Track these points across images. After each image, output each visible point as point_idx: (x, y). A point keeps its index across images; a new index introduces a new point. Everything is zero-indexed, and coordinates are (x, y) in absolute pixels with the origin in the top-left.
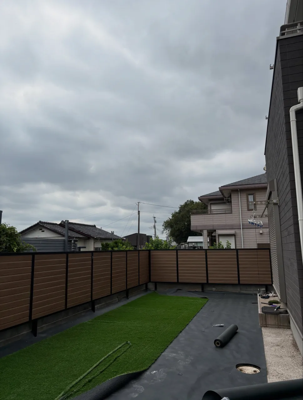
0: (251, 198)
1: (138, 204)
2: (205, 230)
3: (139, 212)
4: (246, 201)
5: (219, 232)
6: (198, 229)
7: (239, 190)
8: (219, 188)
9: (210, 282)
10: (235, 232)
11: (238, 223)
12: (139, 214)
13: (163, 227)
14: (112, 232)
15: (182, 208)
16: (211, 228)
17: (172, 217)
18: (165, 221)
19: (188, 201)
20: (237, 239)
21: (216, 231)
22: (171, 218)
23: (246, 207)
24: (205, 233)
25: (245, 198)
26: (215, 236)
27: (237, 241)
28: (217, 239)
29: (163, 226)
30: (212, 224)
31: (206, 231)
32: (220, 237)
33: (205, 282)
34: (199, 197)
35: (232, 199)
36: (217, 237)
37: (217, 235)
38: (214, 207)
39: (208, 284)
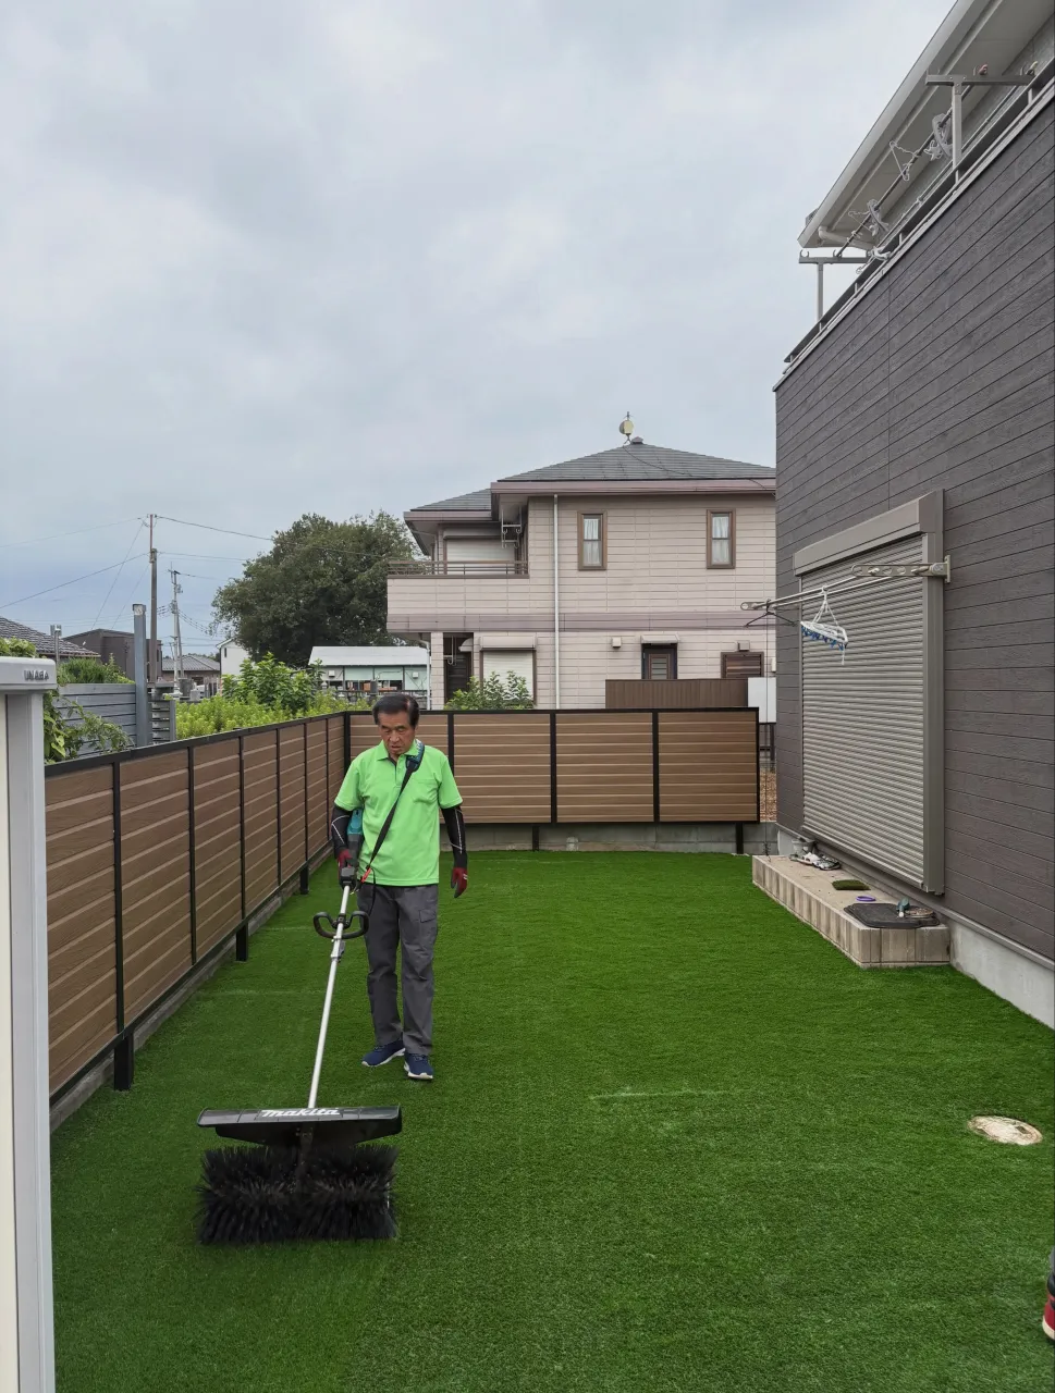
0: (591, 527)
1: (148, 521)
2: (436, 630)
3: (153, 552)
4: (575, 536)
5: (486, 639)
6: (411, 627)
7: (556, 496)
8: (492, 484)
9: (561, 818)
10: (537, 641)
11: (547, 611)
12: (154, 561)
13: (215, 610)
14: (52, 628)
15: (286, 544)
16: (458, 627)
17: (247, 574)
18: (223, 589)
19: (305, 517)
20: (539, 663)
21: (475, 635)
22: (242, 577)
23: (575, 558)
24: (437, 640)
25: (575, 528)
26: (468, 655)
27: (539, 670)
28: (476, 664)
29: (214, 604)
30: (462, 611)
31: (440, 635)
32: (485, 659)
33: (547, 818)
34: (405, 513)
35: (531, 529)
36: (476, 657)
37: (476, 650)
38: (456, 554)
39: (555, 825)
